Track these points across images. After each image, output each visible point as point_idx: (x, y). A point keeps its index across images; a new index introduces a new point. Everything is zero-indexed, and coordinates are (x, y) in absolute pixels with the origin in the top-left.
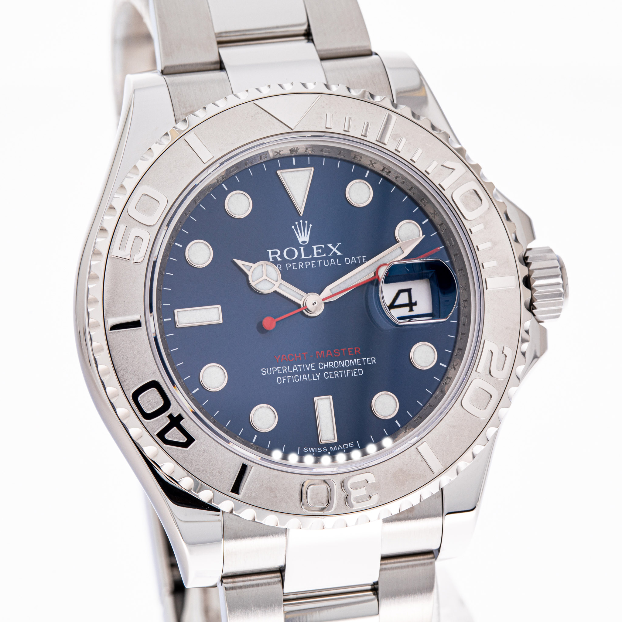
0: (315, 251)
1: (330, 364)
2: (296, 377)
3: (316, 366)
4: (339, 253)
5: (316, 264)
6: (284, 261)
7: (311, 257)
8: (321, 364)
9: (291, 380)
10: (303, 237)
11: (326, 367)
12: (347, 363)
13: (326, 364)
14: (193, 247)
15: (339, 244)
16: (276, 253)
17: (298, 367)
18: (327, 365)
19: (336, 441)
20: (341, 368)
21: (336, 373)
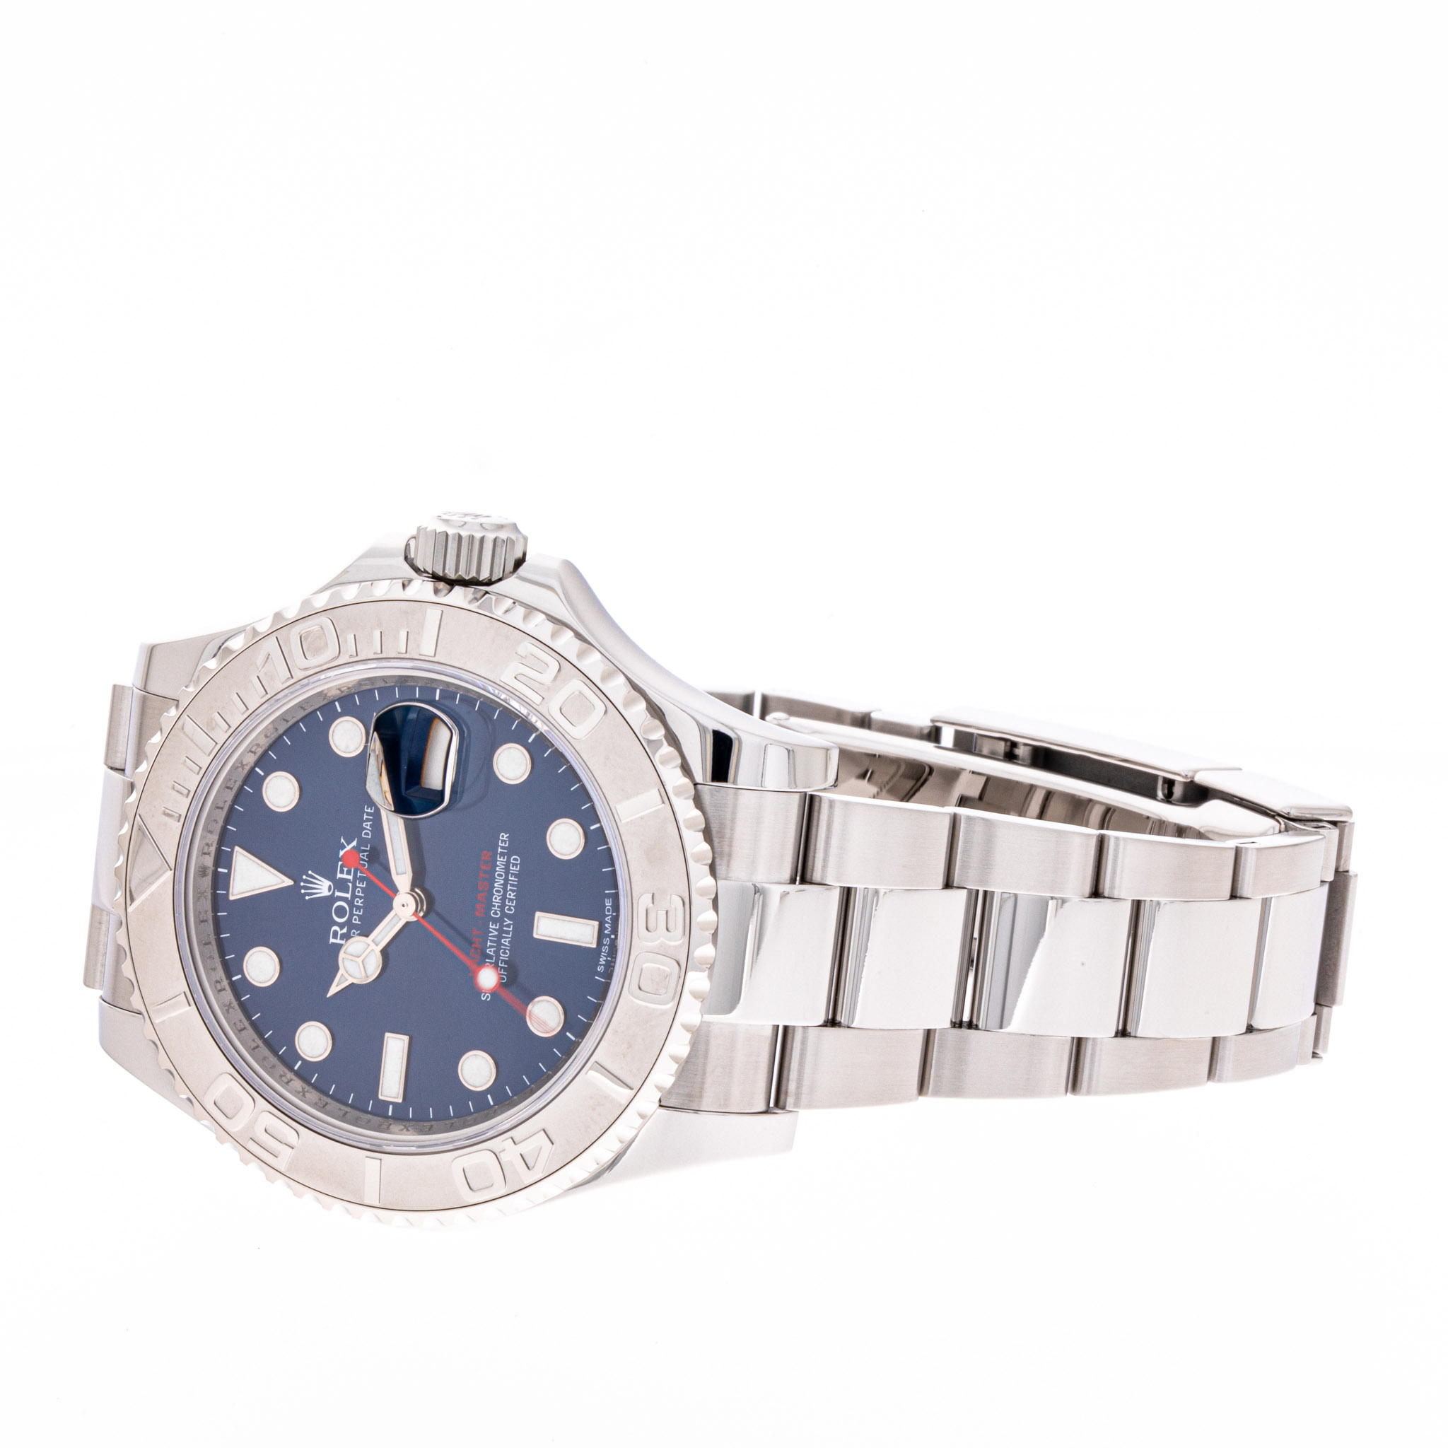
0: (345, 876)
1: (496, 900)
2: (502, 953)
3: (495, 921)
4: (354, 843)
5: (362, 879)
6: (349, 923)
7: (350, 885)
8: (493, 913)
9: (506, 962)
10: (323, 887)
11: (498, 907)
12: (499, 875)
13: (494, 906)
14: (302, 1048)
15: (342, 840)
16: (335, 933)
17: (491, 947)
18: (497, 904)
19: (596, 923)
20: (505, 885)
21: (510, 895)
